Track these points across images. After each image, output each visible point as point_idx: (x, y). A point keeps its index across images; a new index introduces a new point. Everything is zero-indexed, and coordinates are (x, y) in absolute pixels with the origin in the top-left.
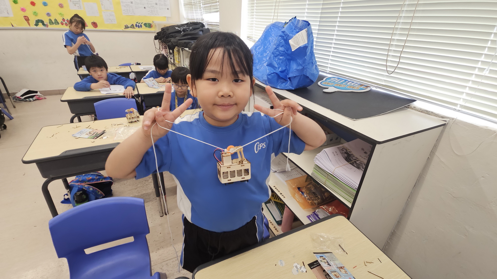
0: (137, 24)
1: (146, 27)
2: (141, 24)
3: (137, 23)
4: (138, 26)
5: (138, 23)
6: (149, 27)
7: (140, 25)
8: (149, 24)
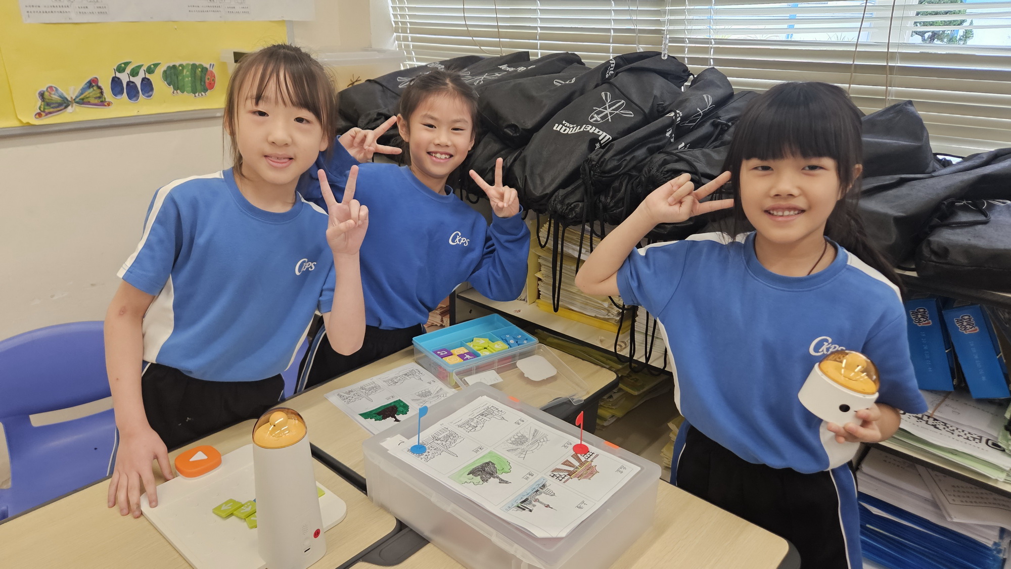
0: (118, 75)
1: (176, 88)
2: (148, 76)
3: (120, 69)
4: (131, 85)
5: (128, 70)
6: (194, 91)
7: (137, 81)
8: (194, 67)
